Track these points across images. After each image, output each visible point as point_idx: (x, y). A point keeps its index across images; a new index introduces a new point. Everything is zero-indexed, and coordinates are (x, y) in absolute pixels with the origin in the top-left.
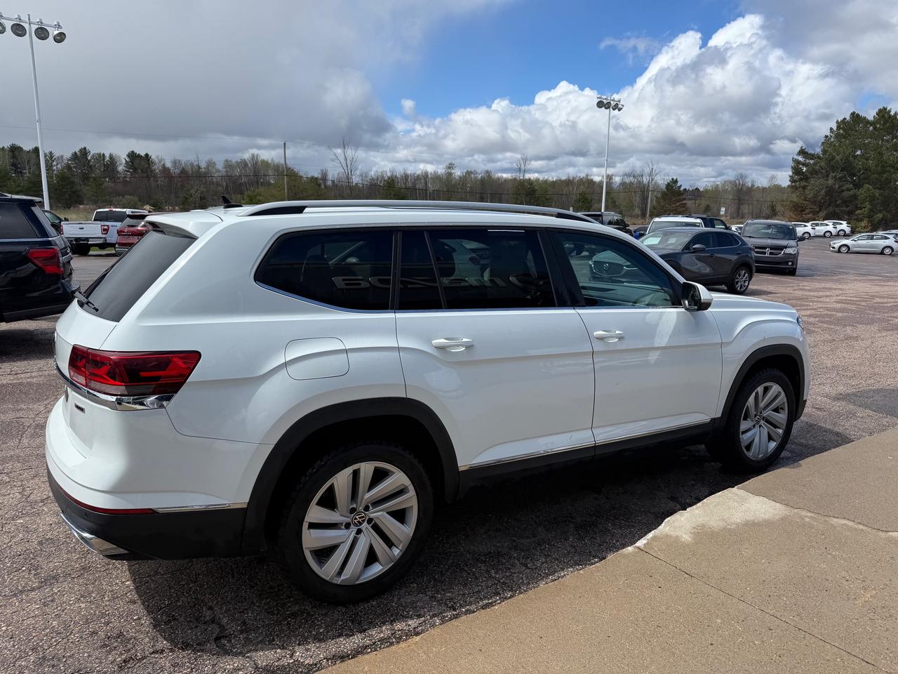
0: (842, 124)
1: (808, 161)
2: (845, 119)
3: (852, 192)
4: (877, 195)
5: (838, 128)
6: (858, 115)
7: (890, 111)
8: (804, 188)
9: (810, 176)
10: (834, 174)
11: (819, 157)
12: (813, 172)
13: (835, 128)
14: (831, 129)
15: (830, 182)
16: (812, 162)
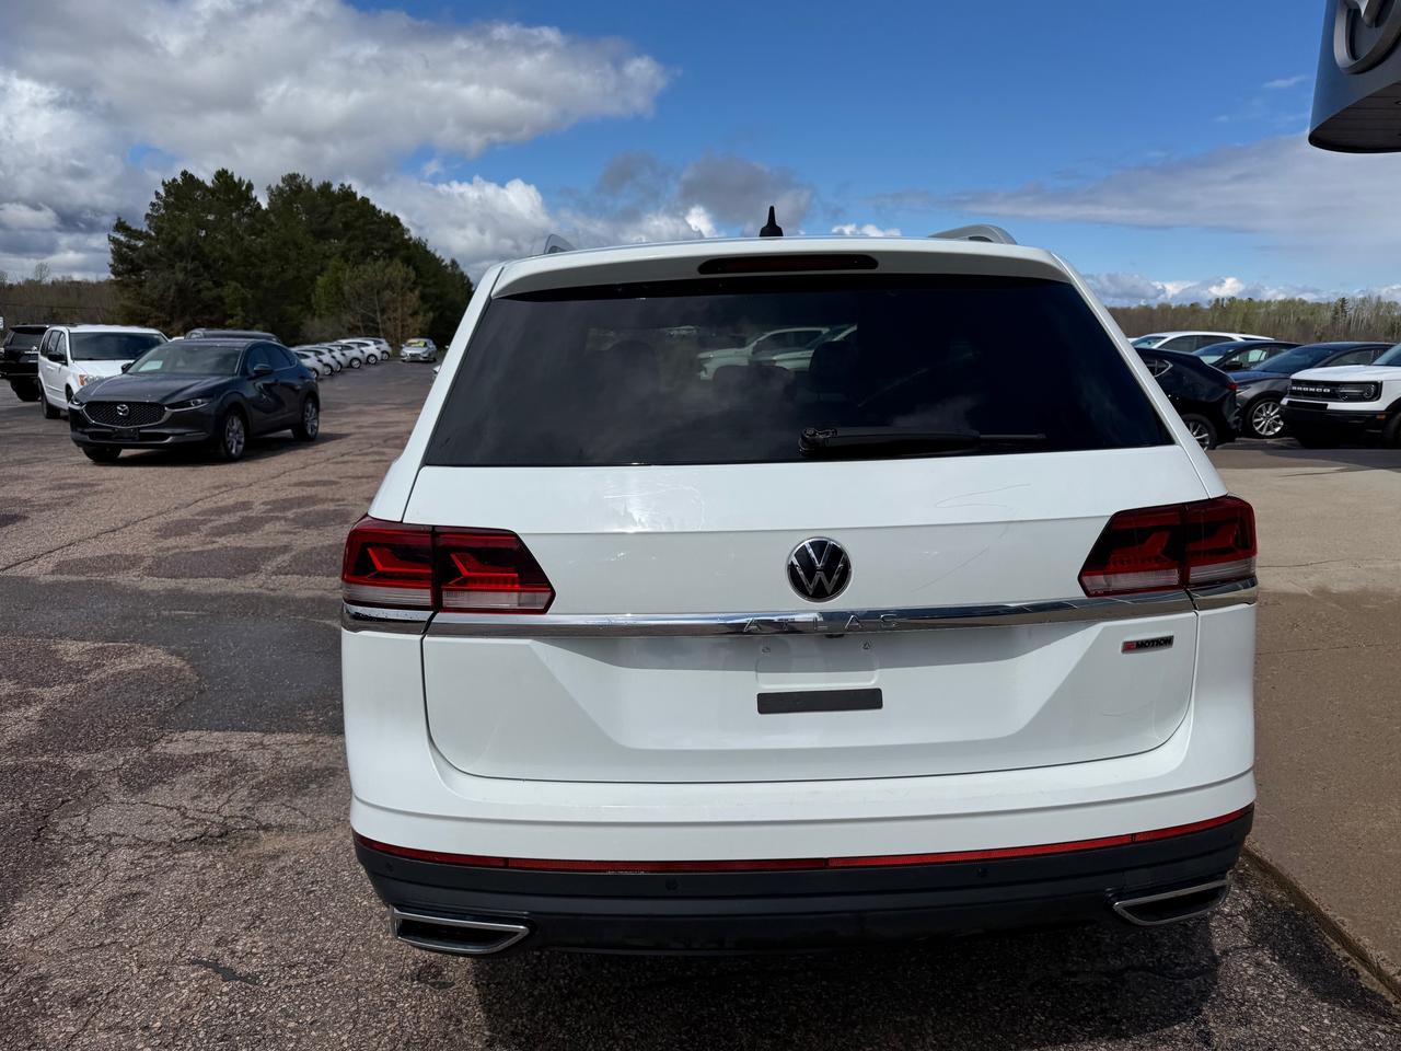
0: (171, 187)
1: (133, 242)
2: (174, 180)
3: (215, 292)
4: (249, 296)
5: (168, 192)
6: (192, 176)
7: (232, 176)
8: (140, 284)
9: (146, 266)
10: (183, 264)
11: (148, 236)
12: (150, 260)
13: (163, 193)
14: (157, 194)
15: (180, 276)
16: (140, 244)
